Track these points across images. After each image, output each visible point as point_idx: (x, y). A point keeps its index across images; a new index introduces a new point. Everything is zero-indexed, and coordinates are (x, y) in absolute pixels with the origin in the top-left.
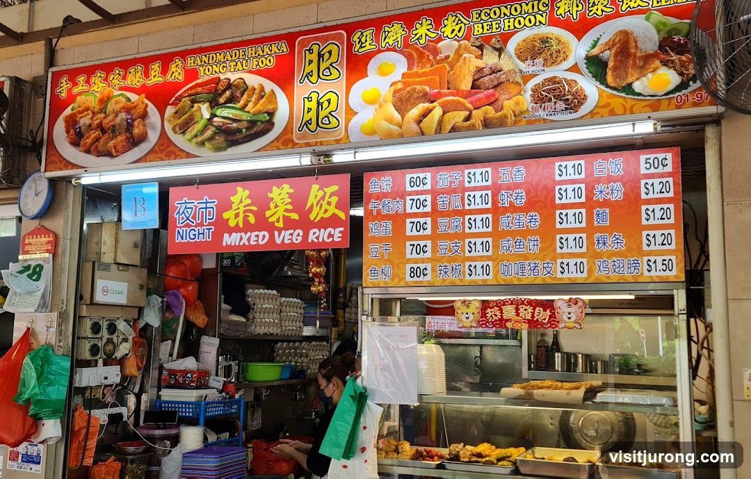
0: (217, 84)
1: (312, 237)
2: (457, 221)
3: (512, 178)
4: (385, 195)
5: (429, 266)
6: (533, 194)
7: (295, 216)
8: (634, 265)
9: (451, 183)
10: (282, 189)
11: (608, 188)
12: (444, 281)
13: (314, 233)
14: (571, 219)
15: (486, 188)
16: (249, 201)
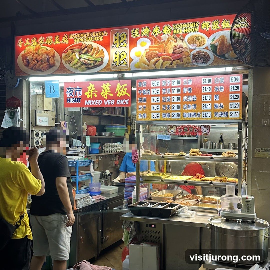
0: (81, 46)
1: (118, 103)
2: (169, 98)
3: (188, 83)
4: (144, 88)
5: (159, 114)
6: (194, 89)
7: (111, 95)
8: (226, 114)
9: (167, 84)
10: (107, 85)
11: (219, 88)
12: (164, 119)
13: (119, 101)
14: (206, 98)
15: (179, 87)
16: (94, 89)
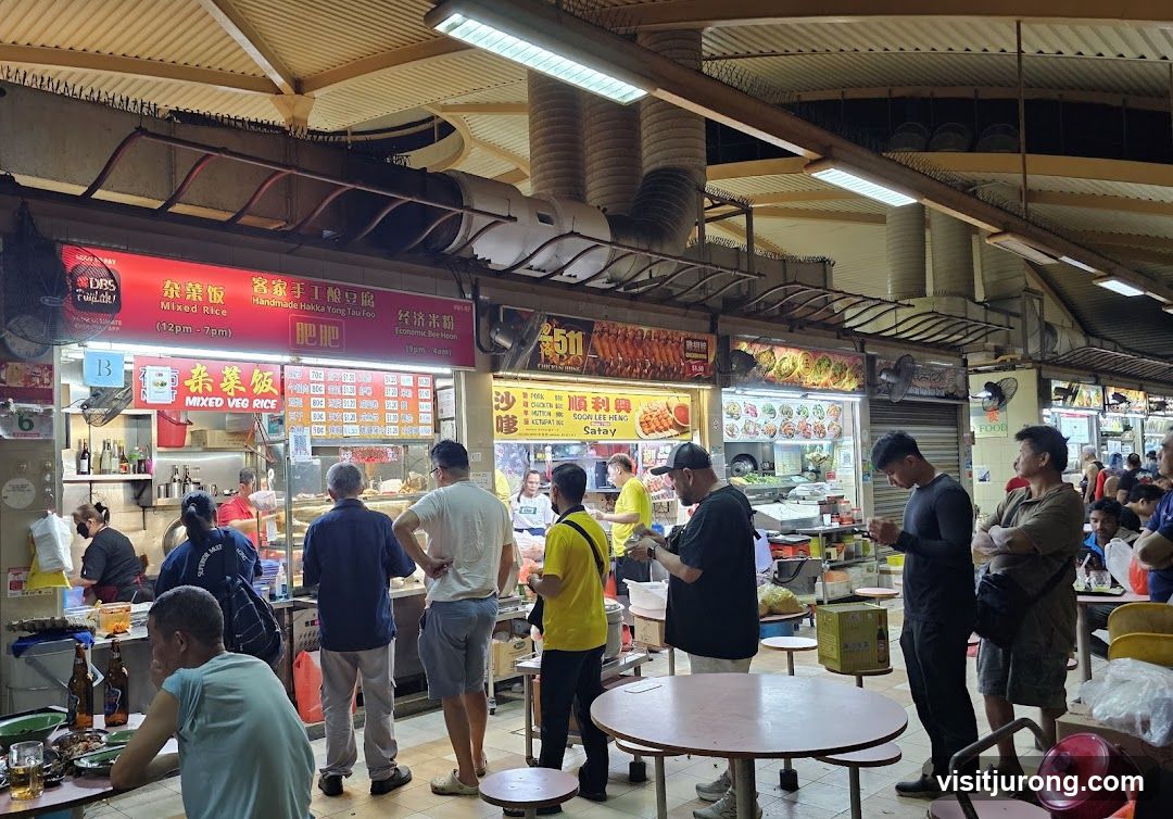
1: (255, 405)
2: (338, 401)
3: (365, 380)
4: (299, 382)
5: (324, 426)
6: (375, 390)
7: (243, 389)
9: (335, 378)
10: (232, 370)
11: (406, 391)
13: (257, 402)
14: (391, 405)
15: (352, 384)
16: (206, 375)
